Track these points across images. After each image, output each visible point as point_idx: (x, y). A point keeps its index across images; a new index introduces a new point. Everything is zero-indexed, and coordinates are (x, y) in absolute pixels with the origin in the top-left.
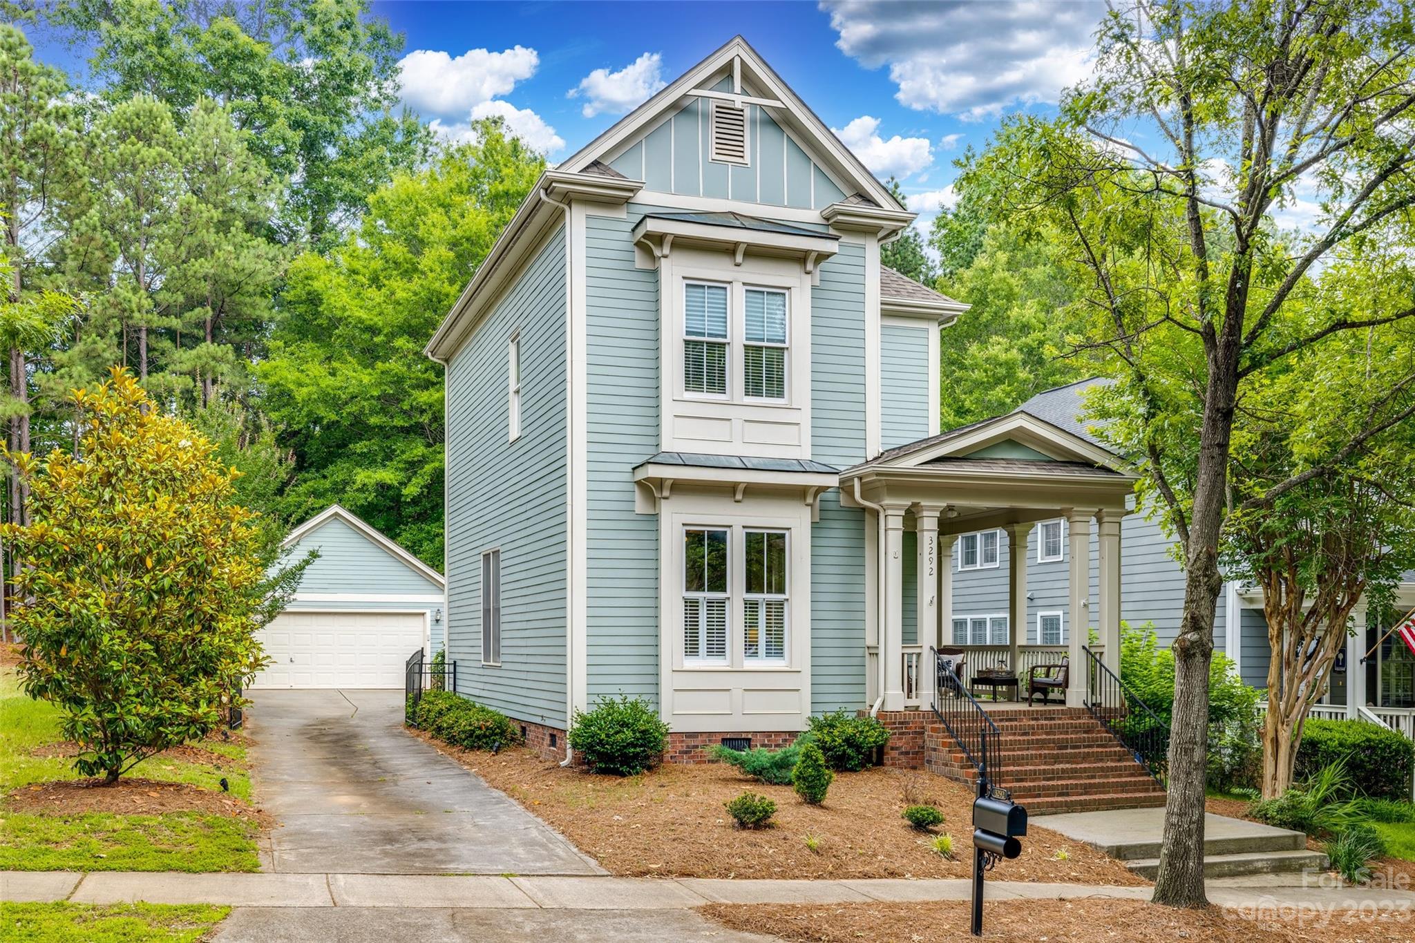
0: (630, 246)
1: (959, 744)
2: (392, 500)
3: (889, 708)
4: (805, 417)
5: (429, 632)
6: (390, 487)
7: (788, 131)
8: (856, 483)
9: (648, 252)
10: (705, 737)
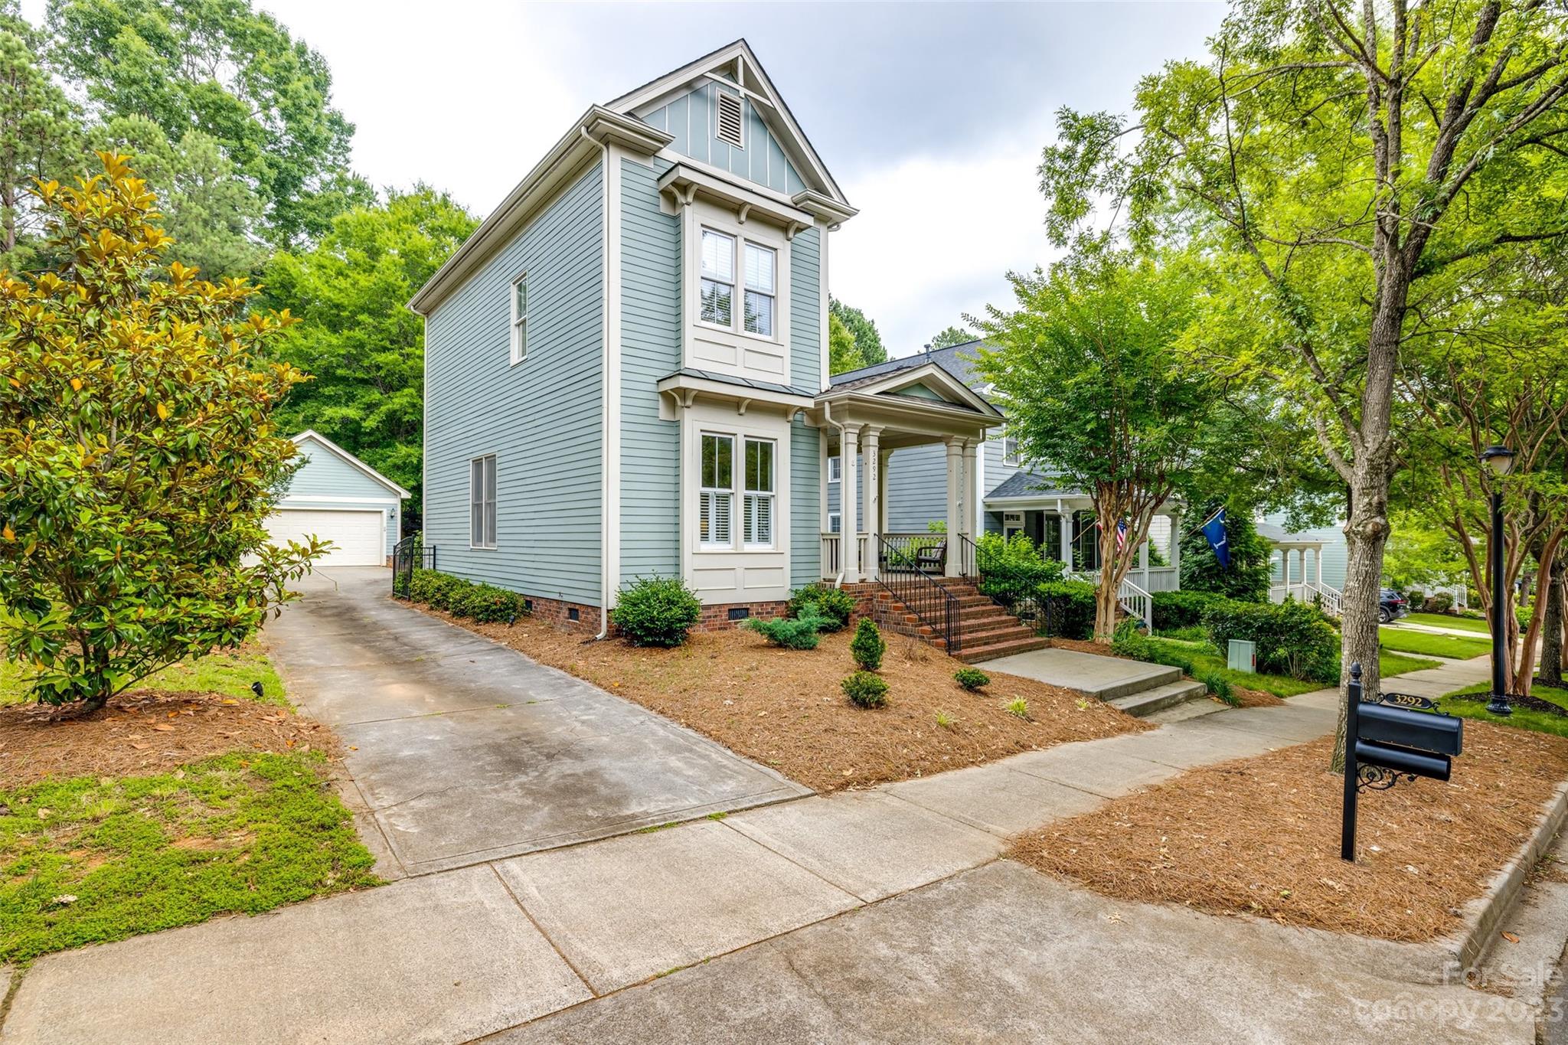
0: (656, 193)
1: (908, 607)
2: (352, 430)
3: (849, 580)
4: (786, 352)
5: (385, 525)
6: (352, 421)
7: (770, 129)
8: (827, 405)
9: (672, 201)
10: (716, 609)
